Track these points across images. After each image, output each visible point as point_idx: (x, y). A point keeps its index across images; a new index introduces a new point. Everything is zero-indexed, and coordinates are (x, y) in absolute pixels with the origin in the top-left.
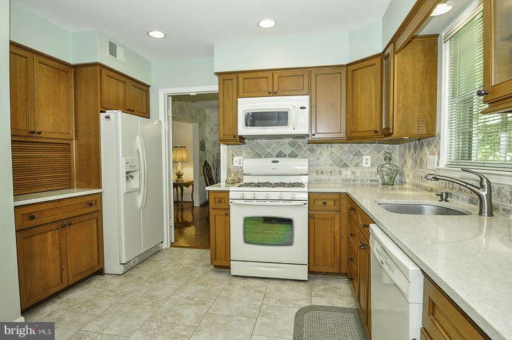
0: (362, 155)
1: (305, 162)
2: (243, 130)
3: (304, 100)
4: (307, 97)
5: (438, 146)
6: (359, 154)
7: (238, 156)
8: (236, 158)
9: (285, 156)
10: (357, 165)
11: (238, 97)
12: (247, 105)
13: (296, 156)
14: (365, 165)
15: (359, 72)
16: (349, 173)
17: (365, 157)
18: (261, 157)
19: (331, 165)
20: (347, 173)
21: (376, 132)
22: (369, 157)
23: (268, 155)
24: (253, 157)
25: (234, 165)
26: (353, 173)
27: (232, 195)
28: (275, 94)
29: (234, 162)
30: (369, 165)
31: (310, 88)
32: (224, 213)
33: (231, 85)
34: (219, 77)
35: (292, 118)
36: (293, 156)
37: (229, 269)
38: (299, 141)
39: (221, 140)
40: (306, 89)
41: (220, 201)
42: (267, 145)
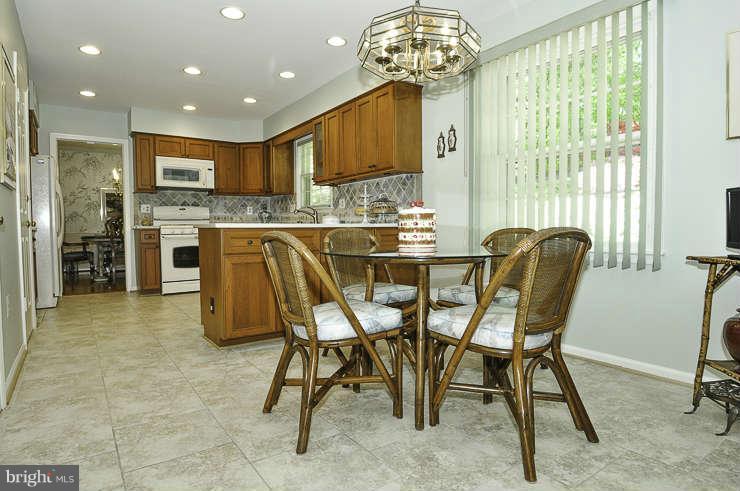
0: (246, 206)
1: (206, 210)
2: (161, 182)
3: (211, 164)
4: (213, 162)
5: (295, 199)
6: (244, 206)
7: (145, 204)
8: (144, 206)
9: (189, 205)
10: (243, 213)
11: (155, 155)
12: (163, 163)
13: (198, 205)
14: (249, 213)
15: (249, 150)
16: (239, 219)
17: (249, 208)
18: (167, 205)
19: (226, 213)
20: (237, 219)
21: (262, 190)
22: (251, 208)
23: (174, 204)
24: (161, 205)
27: (162, 232)
28: (188, 157)
29: (142, 210)
30: (252, 213)
31: (214, 156)
32: (154, 246)
33: (148, 145)
34: (134, 135)
35: (202, 176)
36: (195, 205)
37: (159, 290)
38: (200, 194)
39: (139, 189)
40: (211, 155)
41: (150, 237)
42: (174, 196)
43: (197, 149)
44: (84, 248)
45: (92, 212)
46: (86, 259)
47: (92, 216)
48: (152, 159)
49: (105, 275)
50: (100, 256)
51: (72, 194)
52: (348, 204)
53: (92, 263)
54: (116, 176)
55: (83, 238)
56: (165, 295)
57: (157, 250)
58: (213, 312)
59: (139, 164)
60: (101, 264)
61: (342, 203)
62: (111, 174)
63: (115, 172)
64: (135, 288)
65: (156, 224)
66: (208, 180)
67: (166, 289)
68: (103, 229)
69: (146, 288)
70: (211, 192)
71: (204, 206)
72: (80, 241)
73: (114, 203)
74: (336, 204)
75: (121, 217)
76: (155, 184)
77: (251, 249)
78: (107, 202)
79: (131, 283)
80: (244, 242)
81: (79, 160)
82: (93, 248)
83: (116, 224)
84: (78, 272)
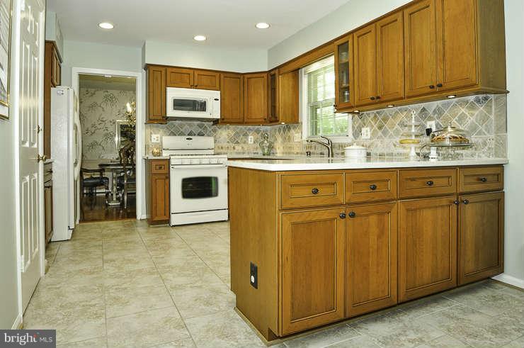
0: (248, 135)
1: (211, 139)
2: (171, 112)
3: (217, 94)
4: (219, 92)
5: (301, 128)
6: (246, 135)
7: (155, 134)
8: (154, 136)
9: (195, 135)
10: (245, 143)
11: (166, 86)
12: (173, 93)
13: (203, 135)
14: (250, 143)
15: (252, 79)
16: (240, 148)
17: (250, 137)
18: (175, 135)
19: (228, 142)
20: (238, 148)
21: (265, 119)
22: (252, 137)
23: (182, 134)
24: (170, 135)
25: (153, 141)
26: (243, 148)
27: (173, 162)
28: (196, 87)
29: (152, 140)
30: (252, 142)
31: (220, 86)
32: (164, 177)
33: (160, 76)
34: (148, 67)
35: (209, 106)
36: (200, 134)
37: (168, 221)
38: (206, 124)
39: (150, 120)
40: (218, 86)
41: (160, 168)
42: (181, 126)
43: (205, 80)
44: (101, 174)
45: (109, 141)
46: (102, 185)
47: (109, 145)
48: (163, 89)
49: (118, 199)
50: (114, 182)
51: (93, 126)
52: (374, 134)
53: (107, 188)
54: (129, 109)
55: (100, 165)
56: (174, 226)
57: (167, 181)
58: (255, 285)
59: (151, 94)
60: (115, 189)
61: (367, 132)
62: (125, 107)
63: (128, 105)
64: (144, 217)
65: (165, 155)
66: (214, 111)
67: (175, 220)
68: (117, 156)
69: (156, 219)
70: (216, 122)
71: (208, 136)
72: (97, 168)
73: (128, 133)
74: (357, 133)
75: (134, 146)
76: (166, 114)
77: (318, 200)
78: (121, 132)
79: (141, 212)
80: (307, 192)
81: (100, 96)
82: (108, 174)
83: (128, 152)
84: (96, 193)
